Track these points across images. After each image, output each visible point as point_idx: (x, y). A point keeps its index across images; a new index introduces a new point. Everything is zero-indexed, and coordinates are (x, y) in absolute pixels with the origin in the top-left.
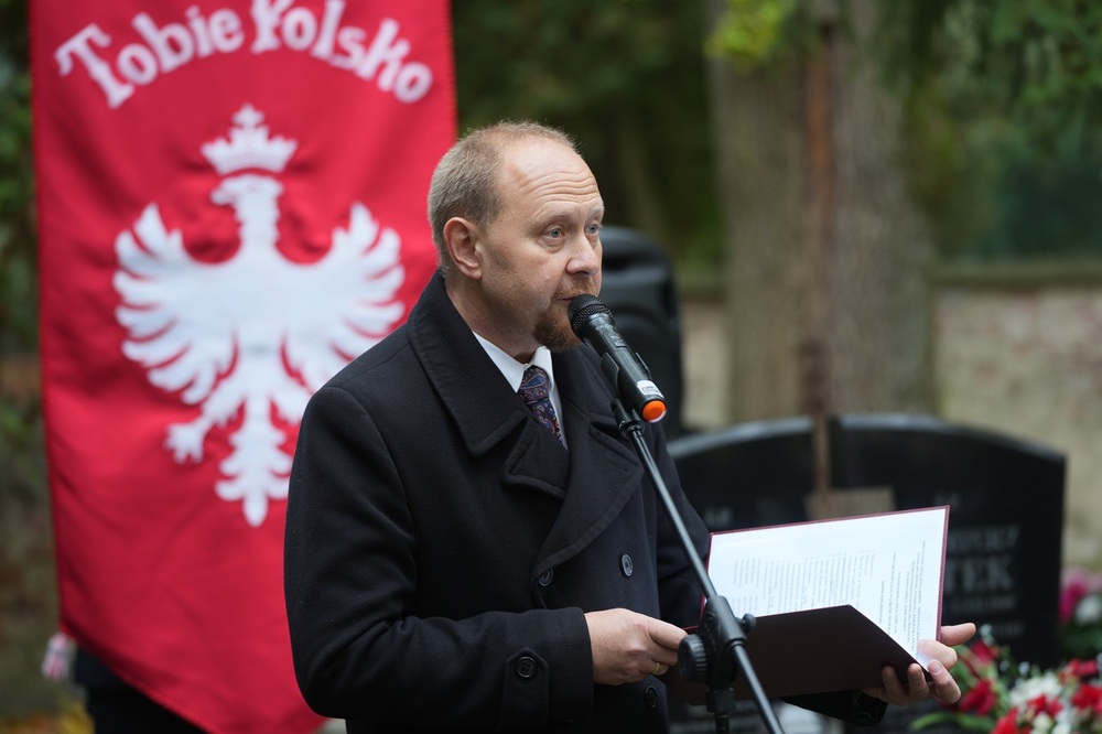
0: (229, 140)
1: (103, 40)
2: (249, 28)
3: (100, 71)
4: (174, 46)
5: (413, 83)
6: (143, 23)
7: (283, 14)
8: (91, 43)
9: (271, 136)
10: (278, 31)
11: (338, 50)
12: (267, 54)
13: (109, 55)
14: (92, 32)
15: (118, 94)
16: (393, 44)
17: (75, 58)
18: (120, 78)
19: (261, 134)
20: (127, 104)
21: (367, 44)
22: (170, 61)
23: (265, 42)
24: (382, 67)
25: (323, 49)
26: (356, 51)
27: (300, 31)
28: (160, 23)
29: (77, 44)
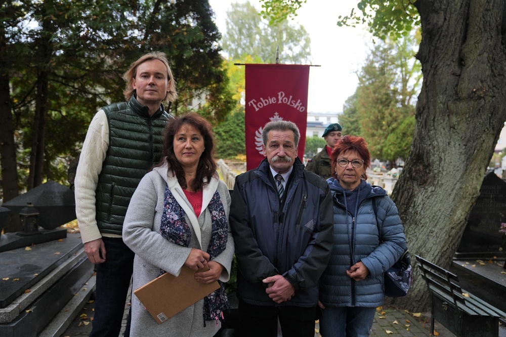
0: (273, 117)
1: (255, 101)
2: (278, 100)
3: (255, 106)
4: (266, 102)
5: (302, 109)
6: (262, 99)
7: (283, 98)
8: (253, 102)
9: (279, 117)
10: (282, 101)
11: (291, 103)
12: (280, 104)
13: (256, 104)
14: (254, 100)
15: (257, 109)
16: (299, 103)
17: (251, 103)
18: (258, 107)
19: (278, 116)
20: (258, 111)
21: (296, 103)
22: (265, 105)
23: (280, 102)
24: (298, 106)
25: (289, 103)
26: (294, 104)
27: (285, 100)
28: (264, 99)
29: (252, 102)
